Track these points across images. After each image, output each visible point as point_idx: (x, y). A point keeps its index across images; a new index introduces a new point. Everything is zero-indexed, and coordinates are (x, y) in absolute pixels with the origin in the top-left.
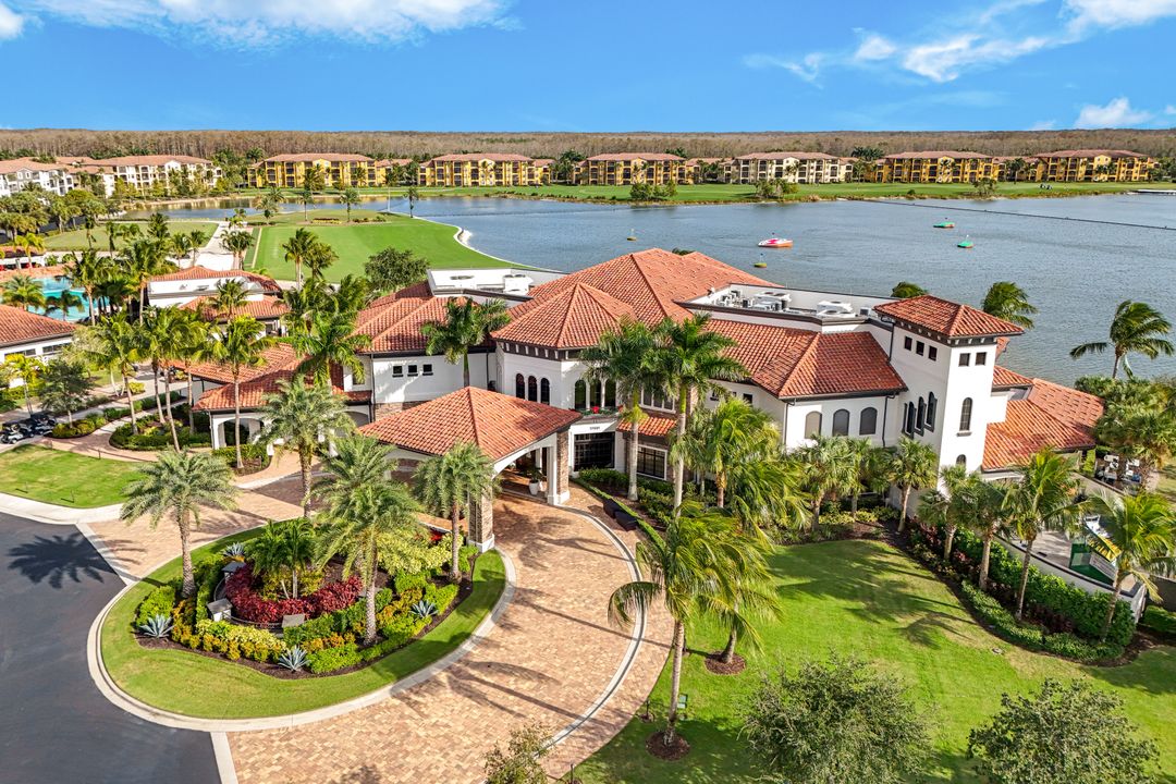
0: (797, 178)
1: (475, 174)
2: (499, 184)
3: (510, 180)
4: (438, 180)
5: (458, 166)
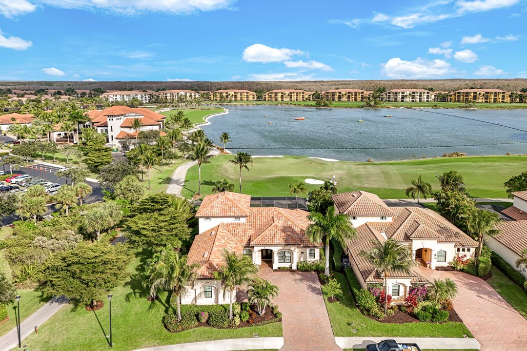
0: (411, 100)
1: (282, 97)
2: (291, 100)
3: (295, 99)
4: (270, 99)
5: (276, 94)
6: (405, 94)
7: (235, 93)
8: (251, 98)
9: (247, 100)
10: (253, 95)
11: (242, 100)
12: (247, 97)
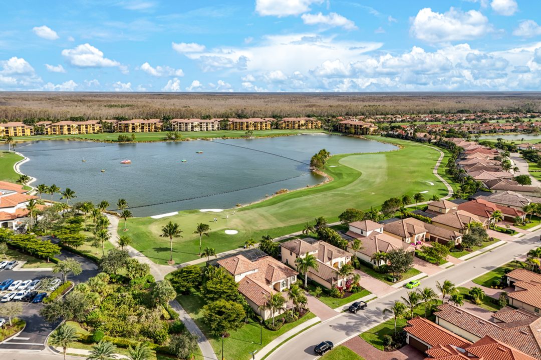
0: (199, 129)
1: (69, 130)
2: (80, 133)
3: (85, 131)
4: (53, 132)
5: (61, 127)
6: (194, 125)
7: (6, 128)
8: (28, 132)
9: (23, 135)
10: (31, 129)
11: (16, 135)
12: (23, 132)
